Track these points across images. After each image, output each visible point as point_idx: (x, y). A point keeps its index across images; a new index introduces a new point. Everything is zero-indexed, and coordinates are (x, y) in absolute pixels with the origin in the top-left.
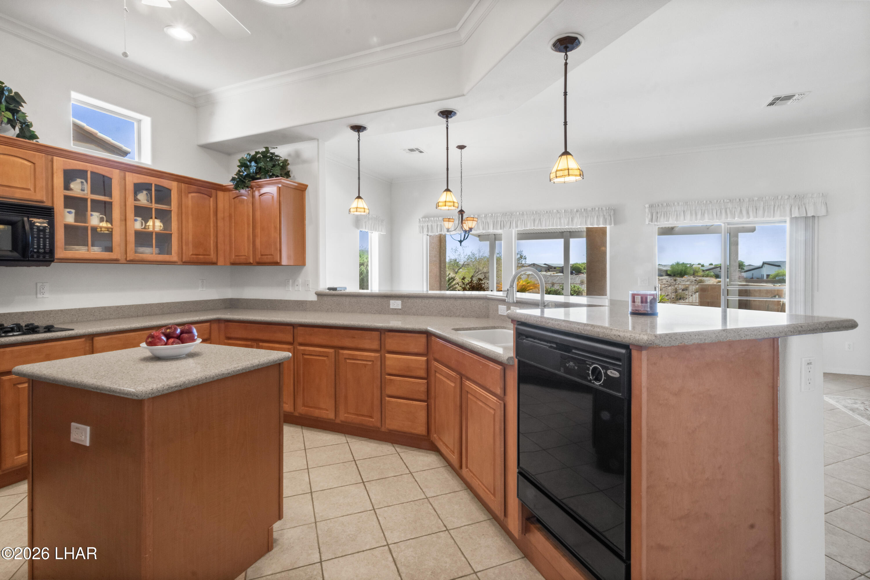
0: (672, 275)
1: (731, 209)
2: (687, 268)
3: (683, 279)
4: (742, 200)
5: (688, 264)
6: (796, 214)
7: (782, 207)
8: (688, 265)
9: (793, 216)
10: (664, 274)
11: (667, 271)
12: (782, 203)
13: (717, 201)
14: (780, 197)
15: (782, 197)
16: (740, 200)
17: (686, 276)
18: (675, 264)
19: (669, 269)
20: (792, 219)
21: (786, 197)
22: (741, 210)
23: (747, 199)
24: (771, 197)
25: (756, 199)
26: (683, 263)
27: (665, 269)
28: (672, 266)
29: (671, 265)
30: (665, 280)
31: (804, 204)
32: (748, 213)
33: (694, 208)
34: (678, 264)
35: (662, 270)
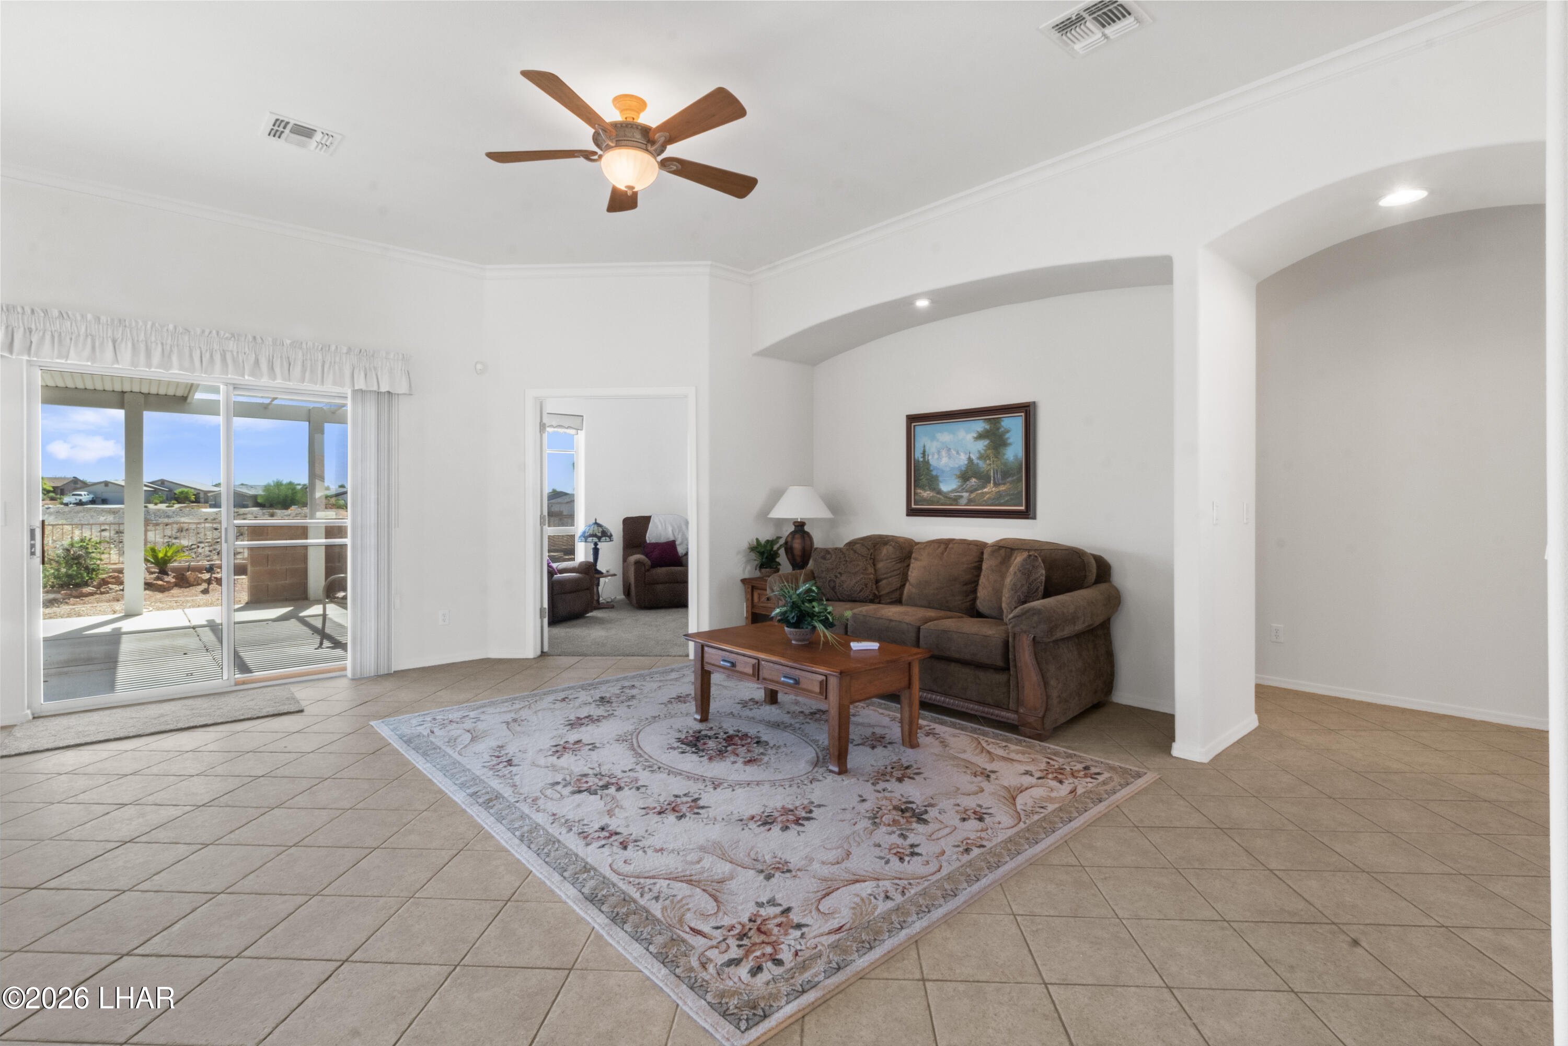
0: (267, 505)
1: (235, 354)
2: (296, 493)
3: (289, 512)
4: (259, 340)
5: (299, 485)
6: (360, 384)
7: (337, 367)
8: (299, 487)
9: (356, 388)
10: (250, 503)
11: (255, 497)
12: (337, 359)
13: (203, 332)
14: (333, 348)
15: (337, 347)
16: (254, 338)
17: (293, 507)
18: (272, 484)
19: (261, 492)
20: (355, 392)
21: (345, 350)
22: (257, 361)
23: (270, 339)
24: (316, 344)
25: (288, 342)
26: (291, 483)
27: (252, 492)
28: (267, 488)
29: (265, 486)
30: (252, 514)
31: (375, 368)
32: (271, 368)
33: (142, 337)
34: (278, 484)
35: (246, 496)
